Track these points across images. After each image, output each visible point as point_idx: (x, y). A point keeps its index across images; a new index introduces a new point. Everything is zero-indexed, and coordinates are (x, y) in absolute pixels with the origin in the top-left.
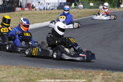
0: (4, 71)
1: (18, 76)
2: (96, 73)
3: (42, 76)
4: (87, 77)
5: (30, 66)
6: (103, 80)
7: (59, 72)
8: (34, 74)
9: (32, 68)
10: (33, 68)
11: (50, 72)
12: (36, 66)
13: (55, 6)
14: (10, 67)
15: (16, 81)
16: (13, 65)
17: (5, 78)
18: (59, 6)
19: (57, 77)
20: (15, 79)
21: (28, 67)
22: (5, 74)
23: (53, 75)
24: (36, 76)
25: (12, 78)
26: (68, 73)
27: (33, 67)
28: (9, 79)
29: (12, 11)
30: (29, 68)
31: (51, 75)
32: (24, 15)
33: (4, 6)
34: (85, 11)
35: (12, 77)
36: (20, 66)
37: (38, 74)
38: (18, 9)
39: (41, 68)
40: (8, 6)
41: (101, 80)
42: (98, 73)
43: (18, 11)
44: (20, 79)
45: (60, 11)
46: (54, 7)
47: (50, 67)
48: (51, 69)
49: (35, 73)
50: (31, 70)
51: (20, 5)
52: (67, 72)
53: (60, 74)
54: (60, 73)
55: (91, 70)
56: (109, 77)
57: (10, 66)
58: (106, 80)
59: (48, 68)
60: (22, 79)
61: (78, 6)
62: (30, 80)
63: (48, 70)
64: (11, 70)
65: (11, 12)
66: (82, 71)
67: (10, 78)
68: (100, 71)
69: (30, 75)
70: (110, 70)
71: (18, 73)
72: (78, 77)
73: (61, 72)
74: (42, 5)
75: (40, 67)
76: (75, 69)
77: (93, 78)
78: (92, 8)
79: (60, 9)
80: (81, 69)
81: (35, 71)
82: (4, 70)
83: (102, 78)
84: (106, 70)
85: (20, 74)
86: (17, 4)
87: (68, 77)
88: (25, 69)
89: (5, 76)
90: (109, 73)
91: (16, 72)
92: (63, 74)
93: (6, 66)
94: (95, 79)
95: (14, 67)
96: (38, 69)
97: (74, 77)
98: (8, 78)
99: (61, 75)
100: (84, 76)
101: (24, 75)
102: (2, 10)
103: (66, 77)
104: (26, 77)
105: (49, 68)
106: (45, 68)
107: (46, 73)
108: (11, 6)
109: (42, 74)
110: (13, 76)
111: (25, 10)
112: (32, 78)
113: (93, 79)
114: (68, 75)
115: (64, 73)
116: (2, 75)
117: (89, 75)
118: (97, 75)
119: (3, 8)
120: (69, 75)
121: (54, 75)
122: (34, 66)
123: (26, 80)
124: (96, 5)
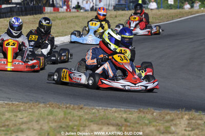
0: (24, 112)
1: (46, 121)
2: (177, 115)
3: (87, 121)
4: (162, 122)
5: (67, 104)
6: (188, 127)
7: (116, 114)
8: (73, 116)
9: (71, 107)
10: (73, 107)
11: (101, 114)
12: (77, 104)
13: (109, 4)
14: (34, 106)
15: (44, 128)
16: (40, 103)
17: (26, 123)
18: (116, 5)
19: (112, 122)
20: (42, 125)
21: (65, 106)
22: (26, 117)
23: (105, 119)
24: (76, 121)
25: (38, 124)
26: (131, 115)
27: (72, 105)
28: (32, 125)
29: (38, 14)
30: (66, 108)
31: (102, 119)
32: (57, 19)
33: (24, 4)
34: (160, 13)
35: (37, 121)
36: (50, 103)
37: (80, 116)
38: (48, 9)
39: (85, 107)
40: (32, 5)
41: (186, 127)
42: (180, 116)
43: (48, 13)
44: (51, 125)
45: (118, 14)
46: (109, 6)
47: (101, 106)
48: (102, 109)
49: (75, 115)
50: (69, 111)
51: (51, 3)
52: (129, 114)
53: (118, 117)
54: (118, 115)
55: (168, 110)
56: (199, 122)
57: (33, 103)
58: (193, 127)
59: (97, 108)
60: (53, 125)
61: (148, 4)
62: (68, 126)
63: (97, 111)
64: (36, 110)
65: (36, 14)
66: (154, 112)
67: (34, 123)
68: (183, 113)
69: (67, 118)
70: (201, 110)
71: (48, 115)
72: (147, 122)
73: (120, 114)
74: (89, 2)
75: (85, 105)
76: (142, 109)
77: (171, 123)
78: (171, 9)
79: (118, 10)
80: (152, 109)
81: (76, 113)
82: (24, 110)
83: (187, 123)
84: (194, 111)
85: (51, 117)
86: (47, 2)
87: (131, 121)
88: (59, 108)
89: (25, 120)
90: (199, 115)
91: (44, 115)
92: (122, 117)
93: (27, 103)
94: (175, 125)
95: (41, 105)
96: (81, 108)
97: (140, 122)
98: (31, 123)
99: (119, 119)
100: (158, 121)
101: (57, 118)
102: (22, 11)
103: (128, 122)
104: (61, 122)
105: (99, 106)
106: (92, 107)
107: (94, 115)
108: (37, 5)
109: (86, 117)
110: (39, 120)
111: (60, 11)
112: (71, 123)
113: (171, 125)
114: (130, 119)
115: (124, 116)
116: (21, 119)
117: (165, 119)
118: (179, 118)
119: (23, 8)
120: (132, 118)
121: (108, 118)
122: (74, 104)
123: (61, 127)
124: (179, 3)
